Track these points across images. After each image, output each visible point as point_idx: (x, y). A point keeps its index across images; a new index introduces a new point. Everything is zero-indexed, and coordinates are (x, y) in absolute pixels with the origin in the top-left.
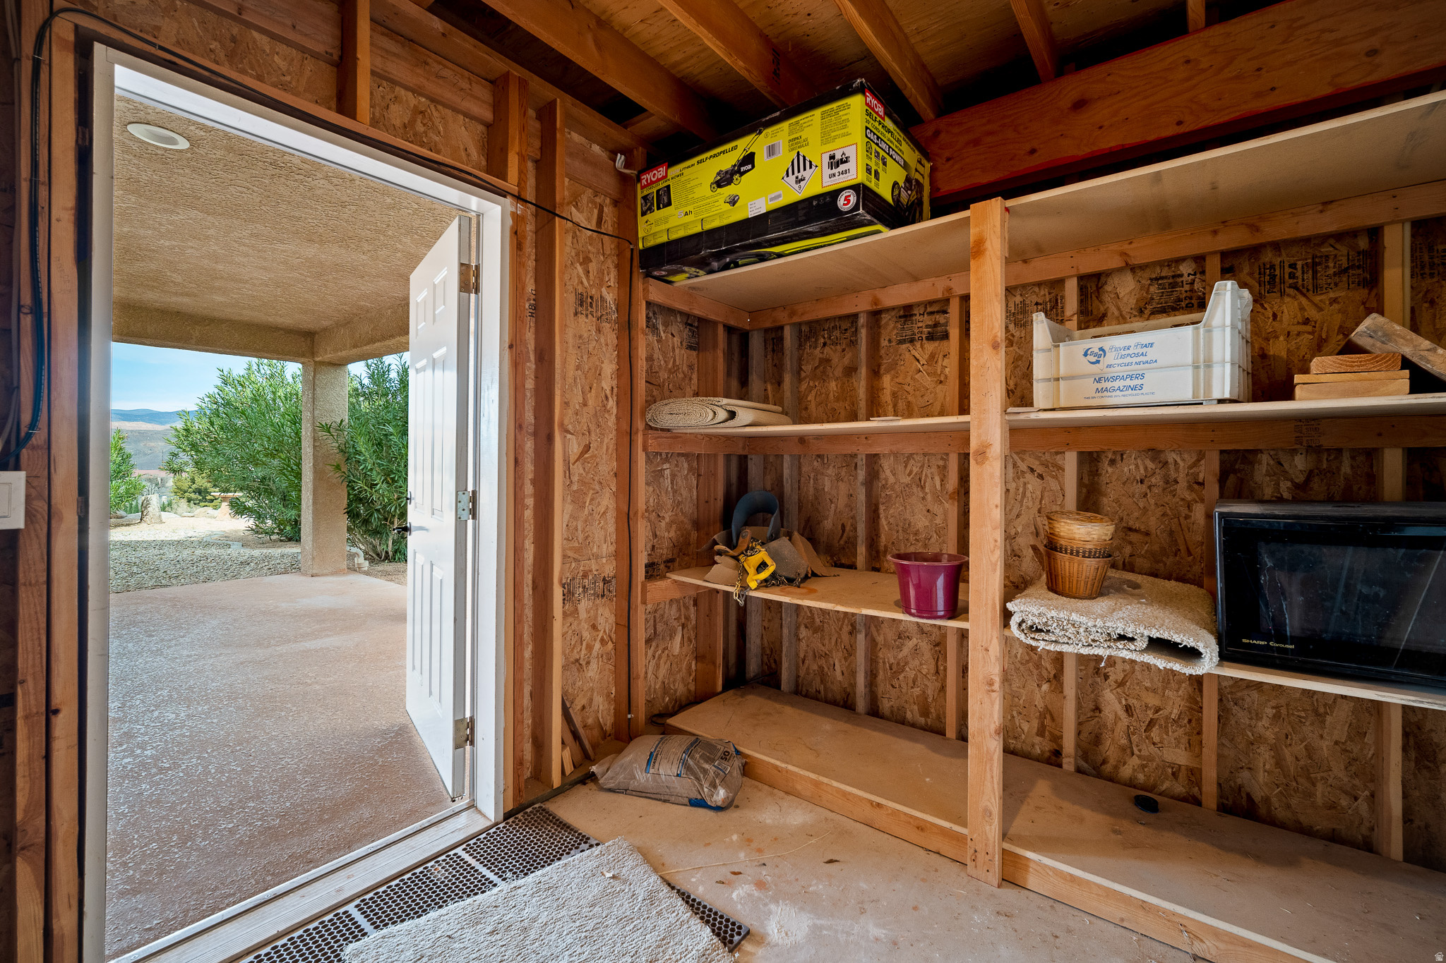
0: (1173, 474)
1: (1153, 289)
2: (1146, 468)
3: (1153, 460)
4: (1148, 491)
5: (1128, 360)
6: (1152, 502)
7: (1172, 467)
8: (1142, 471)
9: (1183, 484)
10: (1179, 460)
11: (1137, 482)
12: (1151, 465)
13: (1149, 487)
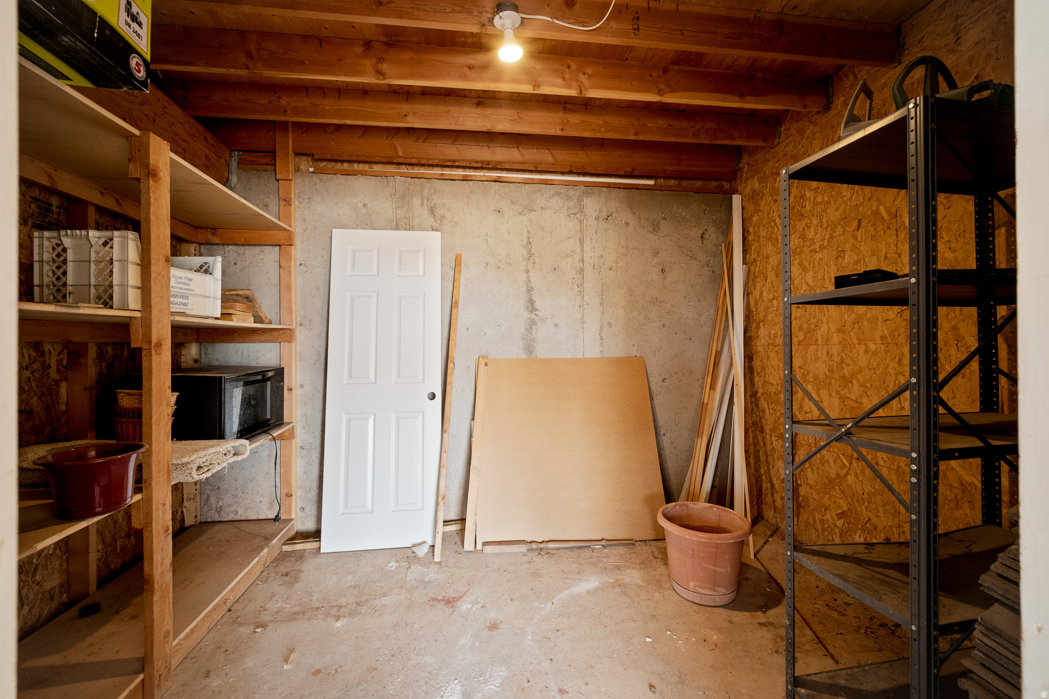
0: (48, 362)
1: (33, 206)
2: (30, 357)
3: (34, 350)
4: (31, 375)
5: (181, 286)
6: (34, 384)
7: (47, 355)
8: (27, 359)
9: (54, 368)
10: (51, 349)
11: (23, 369)
12: (33, 354)
13: (32, 373)
